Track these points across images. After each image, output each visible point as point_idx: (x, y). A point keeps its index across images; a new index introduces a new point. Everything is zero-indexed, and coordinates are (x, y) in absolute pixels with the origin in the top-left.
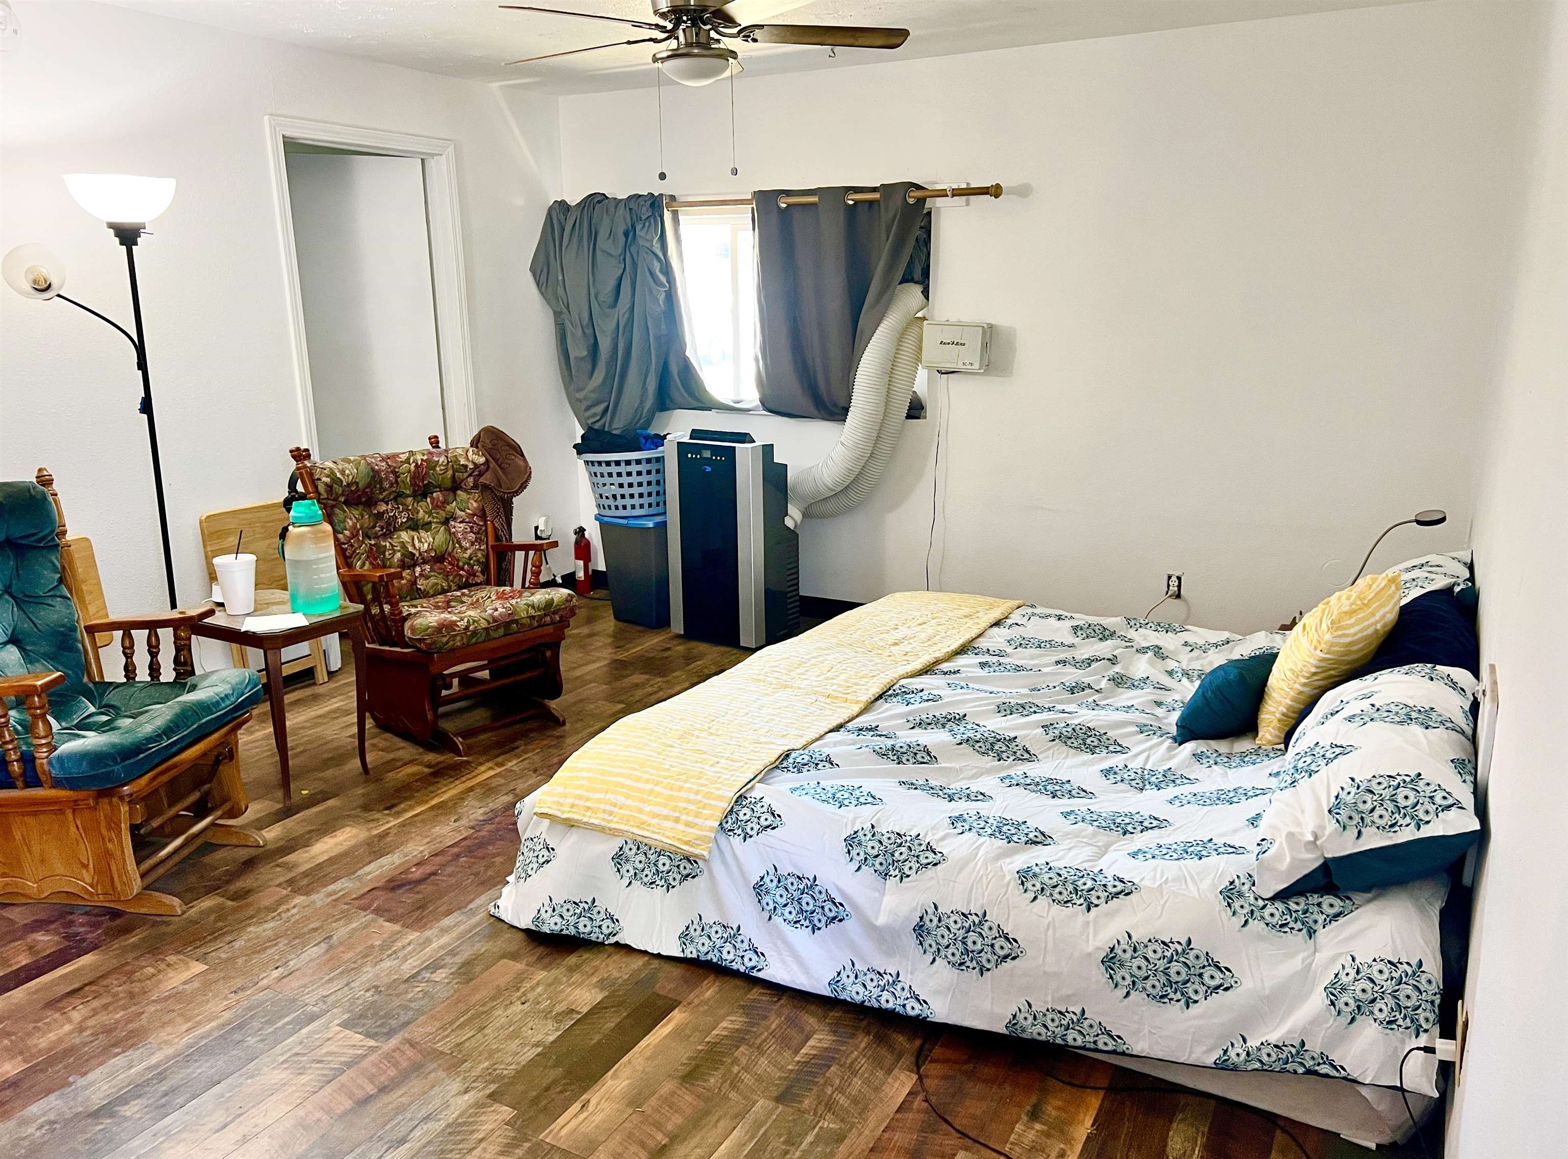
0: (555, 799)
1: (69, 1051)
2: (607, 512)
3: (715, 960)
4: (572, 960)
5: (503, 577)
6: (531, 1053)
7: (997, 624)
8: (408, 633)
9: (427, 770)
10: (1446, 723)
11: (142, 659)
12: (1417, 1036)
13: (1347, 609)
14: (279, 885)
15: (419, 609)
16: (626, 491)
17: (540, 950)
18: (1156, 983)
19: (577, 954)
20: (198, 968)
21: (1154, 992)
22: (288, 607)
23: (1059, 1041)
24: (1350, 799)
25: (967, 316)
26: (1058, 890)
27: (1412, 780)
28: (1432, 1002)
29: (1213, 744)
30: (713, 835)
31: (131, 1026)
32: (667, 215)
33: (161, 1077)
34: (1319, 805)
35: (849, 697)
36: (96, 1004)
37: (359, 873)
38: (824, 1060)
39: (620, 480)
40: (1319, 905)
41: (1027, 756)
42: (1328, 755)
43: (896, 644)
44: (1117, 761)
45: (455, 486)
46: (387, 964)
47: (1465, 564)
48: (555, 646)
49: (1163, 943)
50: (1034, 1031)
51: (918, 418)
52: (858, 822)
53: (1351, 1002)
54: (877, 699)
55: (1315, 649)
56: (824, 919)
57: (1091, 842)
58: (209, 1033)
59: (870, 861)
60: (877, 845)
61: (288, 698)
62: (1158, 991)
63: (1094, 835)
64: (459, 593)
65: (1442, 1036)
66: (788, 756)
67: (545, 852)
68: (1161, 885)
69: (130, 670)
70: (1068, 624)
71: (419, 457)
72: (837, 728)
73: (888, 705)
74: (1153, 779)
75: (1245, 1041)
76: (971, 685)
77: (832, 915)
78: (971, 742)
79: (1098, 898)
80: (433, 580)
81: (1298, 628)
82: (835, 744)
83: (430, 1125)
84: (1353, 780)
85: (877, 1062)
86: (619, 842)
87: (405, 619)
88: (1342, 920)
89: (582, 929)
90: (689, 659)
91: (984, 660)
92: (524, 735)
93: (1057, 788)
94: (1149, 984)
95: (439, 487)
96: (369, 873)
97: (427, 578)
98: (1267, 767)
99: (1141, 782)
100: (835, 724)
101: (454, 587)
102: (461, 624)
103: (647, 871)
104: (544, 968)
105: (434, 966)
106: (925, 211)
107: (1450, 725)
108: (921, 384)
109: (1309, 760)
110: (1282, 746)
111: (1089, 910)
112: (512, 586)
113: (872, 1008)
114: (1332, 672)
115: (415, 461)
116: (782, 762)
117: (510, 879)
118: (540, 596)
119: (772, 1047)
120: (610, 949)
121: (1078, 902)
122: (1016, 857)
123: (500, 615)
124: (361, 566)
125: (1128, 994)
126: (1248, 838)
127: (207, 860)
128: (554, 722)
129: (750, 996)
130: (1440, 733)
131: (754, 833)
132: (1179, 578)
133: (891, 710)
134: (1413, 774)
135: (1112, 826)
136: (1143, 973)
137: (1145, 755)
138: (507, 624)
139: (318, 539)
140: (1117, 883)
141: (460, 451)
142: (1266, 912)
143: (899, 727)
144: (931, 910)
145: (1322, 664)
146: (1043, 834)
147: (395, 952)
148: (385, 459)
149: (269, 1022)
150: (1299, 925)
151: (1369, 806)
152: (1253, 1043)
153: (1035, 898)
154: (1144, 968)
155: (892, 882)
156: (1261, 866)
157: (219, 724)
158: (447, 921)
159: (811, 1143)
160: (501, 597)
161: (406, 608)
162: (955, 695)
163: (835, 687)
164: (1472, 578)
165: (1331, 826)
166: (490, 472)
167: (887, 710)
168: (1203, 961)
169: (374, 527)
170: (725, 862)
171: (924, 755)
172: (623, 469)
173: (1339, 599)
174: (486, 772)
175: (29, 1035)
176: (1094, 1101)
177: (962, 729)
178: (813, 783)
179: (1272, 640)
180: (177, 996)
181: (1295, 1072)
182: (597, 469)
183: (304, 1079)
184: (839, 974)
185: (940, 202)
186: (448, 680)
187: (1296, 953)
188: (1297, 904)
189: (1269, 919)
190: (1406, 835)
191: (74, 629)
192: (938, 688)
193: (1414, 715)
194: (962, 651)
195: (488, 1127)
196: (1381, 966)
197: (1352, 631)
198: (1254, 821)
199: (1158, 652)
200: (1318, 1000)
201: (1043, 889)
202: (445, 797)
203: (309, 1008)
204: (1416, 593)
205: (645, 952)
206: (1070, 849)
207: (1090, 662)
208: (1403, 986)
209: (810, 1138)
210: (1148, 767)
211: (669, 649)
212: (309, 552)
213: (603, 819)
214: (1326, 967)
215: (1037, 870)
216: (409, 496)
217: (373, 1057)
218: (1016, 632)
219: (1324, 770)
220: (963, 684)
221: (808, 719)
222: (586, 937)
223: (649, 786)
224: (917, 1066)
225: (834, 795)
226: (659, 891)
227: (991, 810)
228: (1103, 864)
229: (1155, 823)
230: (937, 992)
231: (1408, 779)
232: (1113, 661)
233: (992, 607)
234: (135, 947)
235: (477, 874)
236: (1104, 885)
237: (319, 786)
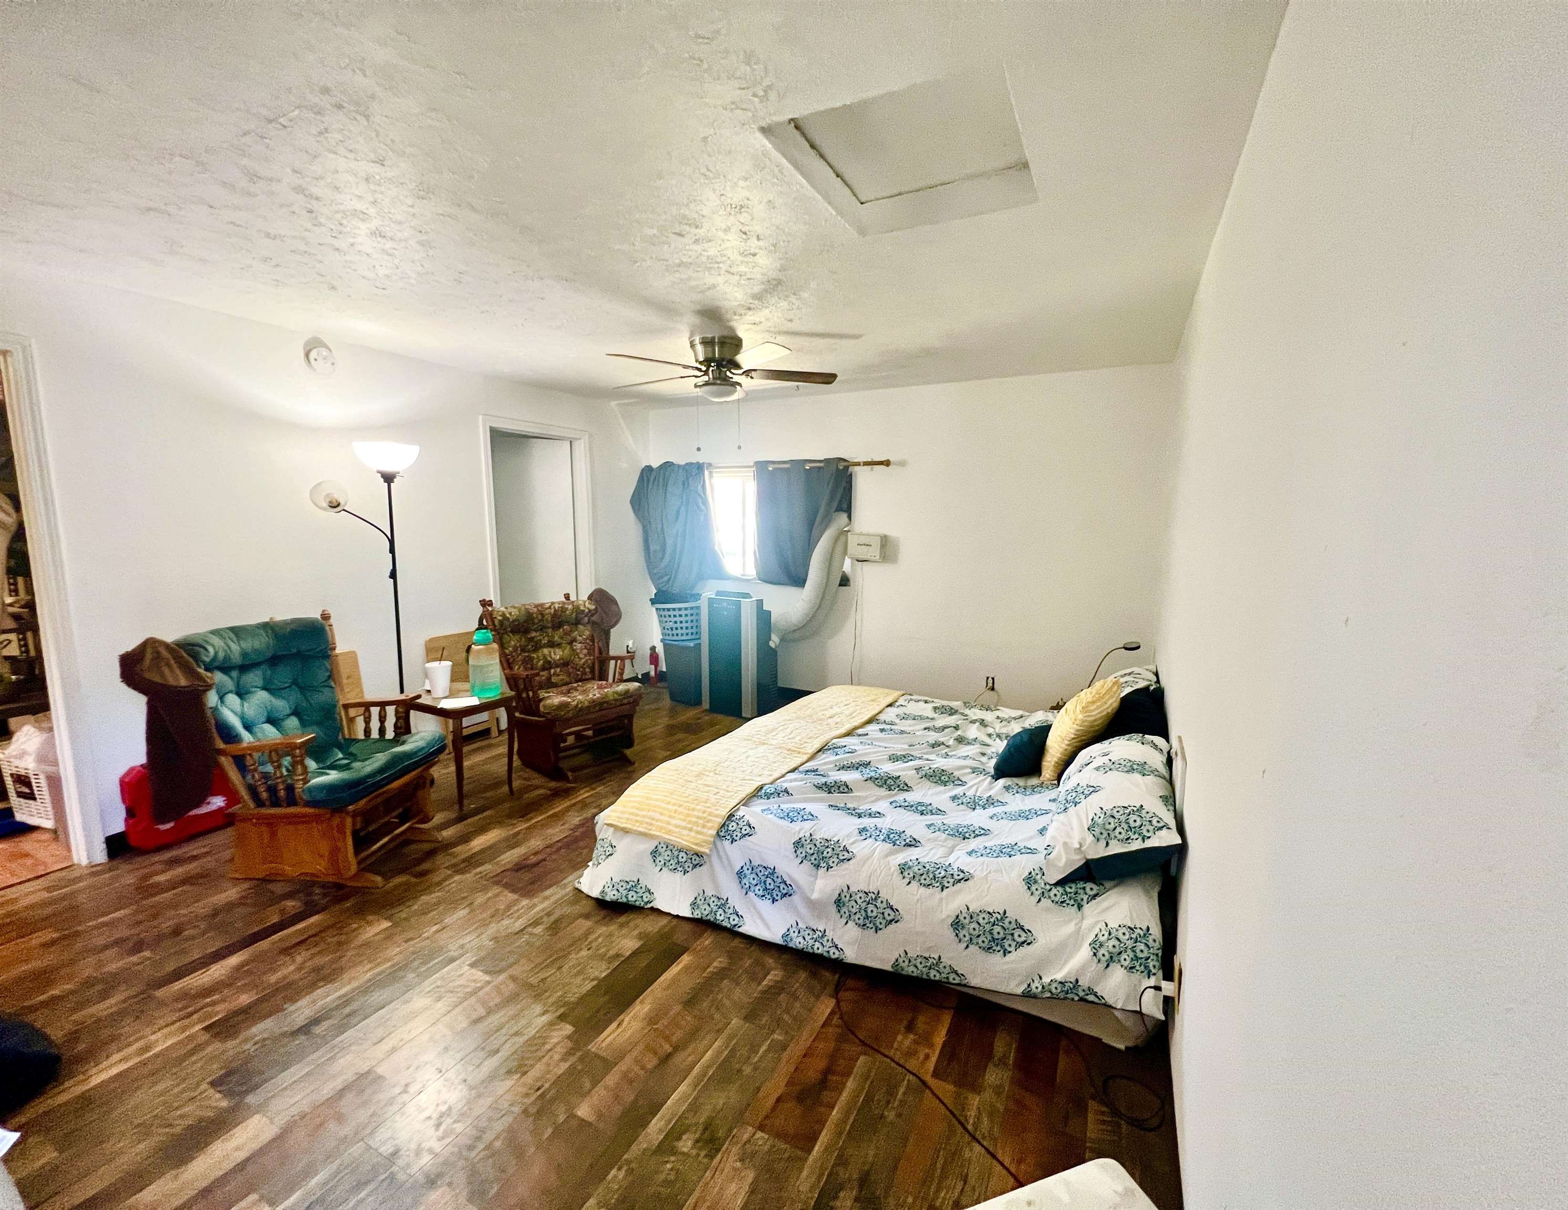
0: (617, 814)
1: (290, 984)
2: (667, 638)
3: (712, 919)
4: (623, 919)
5: (603, 676)
6: (589, 986)
7: (890, 705)
8: (542, 709)
9: (549, 792)
10: (1154, 772)
11: (375, 725)
12: (1149, 977)
13: (1090, 700)
14: (447, 868)
15: (551, 694)
16: (678, 625)
17: (603, 913)
18: (984, 940)
19: (625, 915)
20: (386, 924)
21: (984, 945)
22: (468, 693)
23: (925, 977)
24: (1100, 821)
25: (872, 530)
26: (923, 877)
27: (1138, 810)
28: (1157, 955)
29: (1016, 780)
30: (712, 839)
31: (334, 966)
32: (706, 472)
33: (347, 1003)
34: (1082, 827)
35: (801, 750)
36: (313, 951)
37: (498, 859)
38: (778, 989)
39: (675, 619)
40: (1084, 888)
41: (906, 788)
42: (1086, 792)
43: (831, 717)
44: (959, 791)
45: (577, 622)
46: (506, 922)
47: (1153, 673)
48: (630, 717)
49: (989, 913)
50: (910, 970)
51: (846, 586)
52: (802, 831)
53: (1106, 954)
54: (818, 752)
55: (1074, 723)
56: (780, 894)
57: (944, 844)
58: (383, 972)
59: (808, 858)
60: (813, 847)
61: (466, 749)
62: (986, 945)
63: (946, 840)
64: (576, 685)
65: (1164, 979)
66: (762, 788)
67: (610, 848)
68: (987, 875)
69: (367, 732)
70: (930, 706)
71: (557, 606)
72: (793, 771)
73: (824, 756)
74: (980, 803)
75: (1041, 978)
76: (874, 743)
77: (784, 892)
78: (873, 779)
79: (948, 882)
80: (561, 677)
81: (1063, 710)
82: (791, 781)
83: (517, 1039)
84: (1102, 809)
85: (810, 989)
86: (655, 843)
87: (541, 700)
88: (1098, 899)
89: (630, 899)
90: (712, 724)
91: (882, 727)
92: (609, 771)
93: (924, 808)
94: (980, 940)
95: (568, 622)
96: (503, 860)
97: (558, 675)
98: (1048, 795)
99: (973, 805)
100: (792, 767)
101: (573, 681)
102: (575, 703)
103: (672, 862)
104: (606, 925)
105: (536, 923)
106: (849, 473)
107: (1157, 773)
108: (847, 566)
109: (1074, 794)
110: (1056, 782)
111: (942, 890)
112: (607, 680)
113: (809, 953)
114: (1083, 738)
115: (554, 607)
116: (758, 793)
117: (590, 864)
118: (622, 687)
119: (744, 979)
120: (649, 912)
121: (936, 885)
122: (898, 855)
123: (598, 698)
124: (519, 670)
125: (967, 947)
126: (1039, 843)
127: (406, 850)
128: (628, 762)
129: (733, 944)
130: (1151, 779)
131: (738, 838)
132: (993, 679)
133: (827, 759)
134: (1138, 806)
135: (957, 834)
136: (976, 933)
137: (975, 787)
138: (601, 704)
139: (490, 652)
140: (960, 873)
141: (581, 602)
142: (1052, 894)
143: (830, 770)
144: (845, 889)
145: (1078, 733)
146: (915, 839)
147: (512, 914)
148: (536, 606)
149: (424, 963)
150: (1072, 902)
151: (1112, 826)
152: (1046, 980)
153: (910, 883)
154: (977, 929)
155: (822, 871)
156: (1047, 864)
157: (416, 765)
158: (548, 893)
159: (766, 1051)
160: (600, 687)
161: (542, 694)
162: (865, 749)
163: (793, 744)
164: (1158, 681)
165: (1090, 839)
166: (598, 614)
167: (823, 759)
168: (1013, 925)
169: (528, 645)
170: (720, 857)
171: (845, 787)
172: (677, 613)
173: (1086, 694)
174: (584, 794)
175: (265, 973)
176: (947, 1019)
177: (868, 771)
178: (776, 806)
179: (1048, 716)
180: (367, 944)
181: (1073, 999)
182: (662, 613)
183: (439, 1005)
184: (788, 930)
185: (857, 468)
186: (565, 737)
187: (1071, 920)
188: (1071, 888)
189: (1053, 898)
190: (1136, 845)
191: (335, 706)
192: (854, 745)
193: (1135, 767)
194: (869, 722)
195: (555, 1040)
196: (1124, 930)
197: (1094, 713)
198: (1042, 831)
199: (983, 723)
200: (1085, 952)
201: (914, 877)
202: (556, 810)
203: (452, 953)
204: (1128, 690)
205: (669, 914)
206: (931, 849)
207: (944, 728)
208: (1138, 944)
209: (764, 1048)
210: (978, 794)
211: (699, 719)
212: (483, 661)
213: (646, 828)
214: (1090, 930)
215: (911, 864)
216: (550, 628)
217: (488, 988)
218: (900, 711)
219: (1084, 801)
220: (870, 742)
221: (776, 765)
222: (633, 903)
223: (676, 807)
224: (836, 994)
225: (788, 814)
226: (679, 875)
227: (885, 824)
228: (951, 859)
229: (983, 832)
230: (848, 943)
231: (1135, 809)
232: (957, 728)
233: (888, 695)
234: (348, 909)
235: (570, 861)
236: (952, 875)
237: (482, 802)
